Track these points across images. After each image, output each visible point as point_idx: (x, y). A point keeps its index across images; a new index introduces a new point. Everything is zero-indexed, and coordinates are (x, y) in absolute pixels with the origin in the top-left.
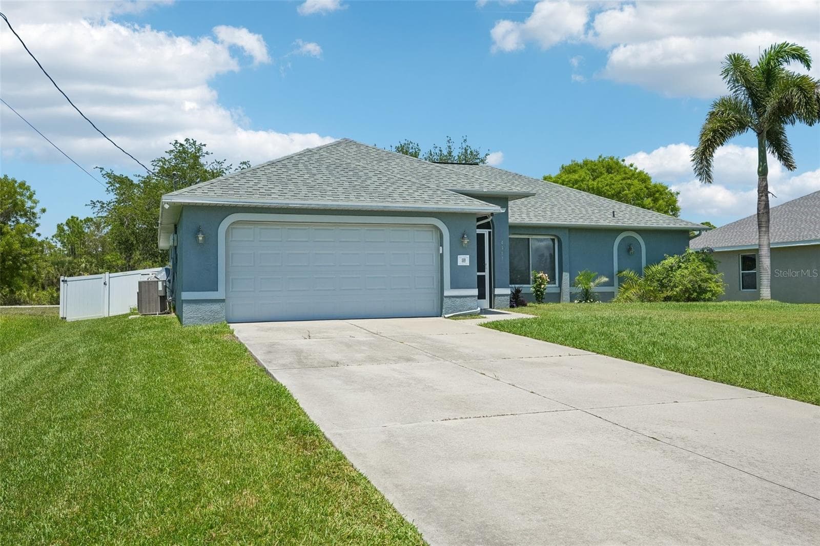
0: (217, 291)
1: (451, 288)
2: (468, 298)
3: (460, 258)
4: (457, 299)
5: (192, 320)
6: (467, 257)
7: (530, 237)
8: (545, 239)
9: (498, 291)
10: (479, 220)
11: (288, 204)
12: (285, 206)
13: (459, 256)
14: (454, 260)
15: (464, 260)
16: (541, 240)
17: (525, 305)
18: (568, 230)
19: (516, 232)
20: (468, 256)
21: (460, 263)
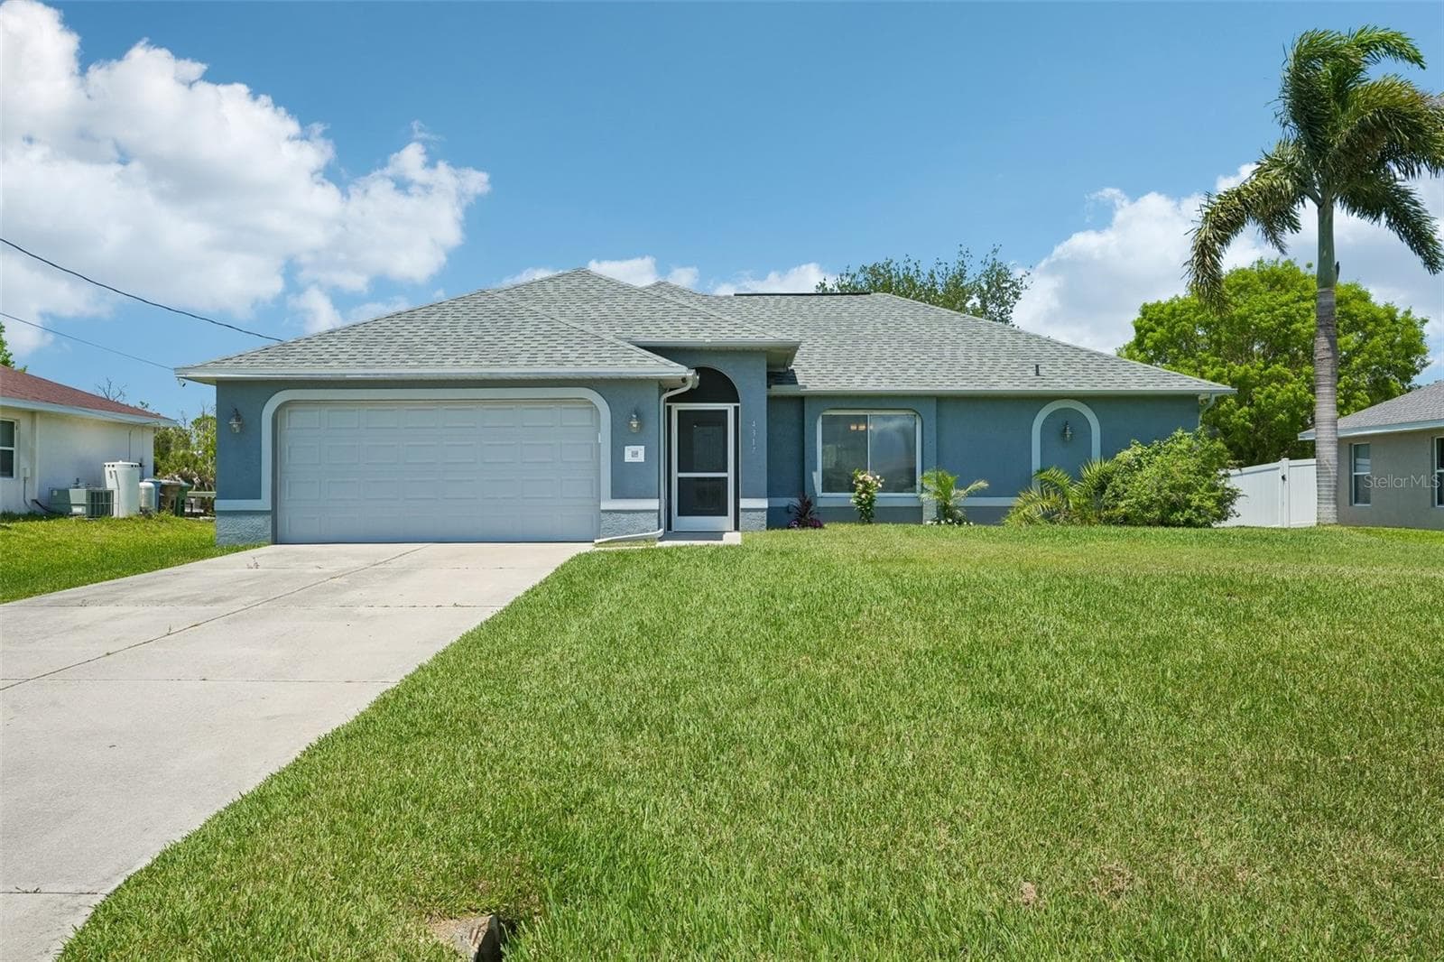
0: (260, 498)
1: (612, 498)
2: (642, 514)
3: (629, 450)
4: (623, 516)
5: (227, 538)
6: (641, 449)
7: (868, 413)
8: (896, 416)
9: (744, 503)
10: (663, 389)
11: (345, 374)
12: (342, 378)
13: (626, 448)
14: (617, 453)
15: (635, 454)
16: (889, 418)
17: (821, 526)
18: (935, 400)
19: (844, 406)
20: (643, 447)
21: (628, 458)
